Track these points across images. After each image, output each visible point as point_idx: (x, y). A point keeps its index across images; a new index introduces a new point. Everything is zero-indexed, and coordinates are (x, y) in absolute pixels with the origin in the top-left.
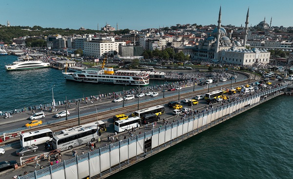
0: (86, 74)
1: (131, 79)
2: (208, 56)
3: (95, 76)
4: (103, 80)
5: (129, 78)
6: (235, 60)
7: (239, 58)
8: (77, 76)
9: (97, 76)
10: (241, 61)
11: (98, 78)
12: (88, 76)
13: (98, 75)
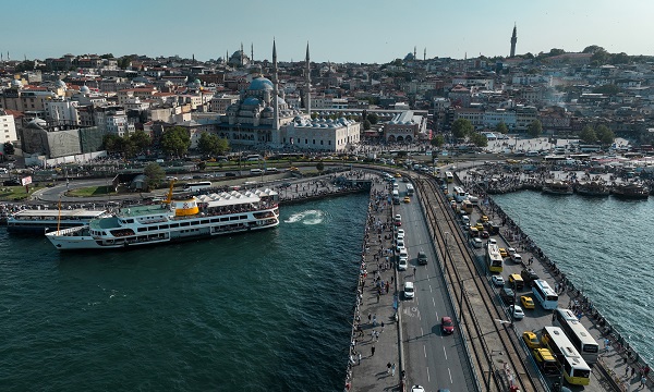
0: (134, 227)
1: (251, 218)
2: (256, 137)
3: (161, 227)
4: (182, 231)
5: (246, 217)
6: (319, 142)
7: (325, 138)
8: (110, 236)
9: (166, 227)
10: (331, 143)
11: (169, 230)
12: (140, 230)
13: (170, 222)
